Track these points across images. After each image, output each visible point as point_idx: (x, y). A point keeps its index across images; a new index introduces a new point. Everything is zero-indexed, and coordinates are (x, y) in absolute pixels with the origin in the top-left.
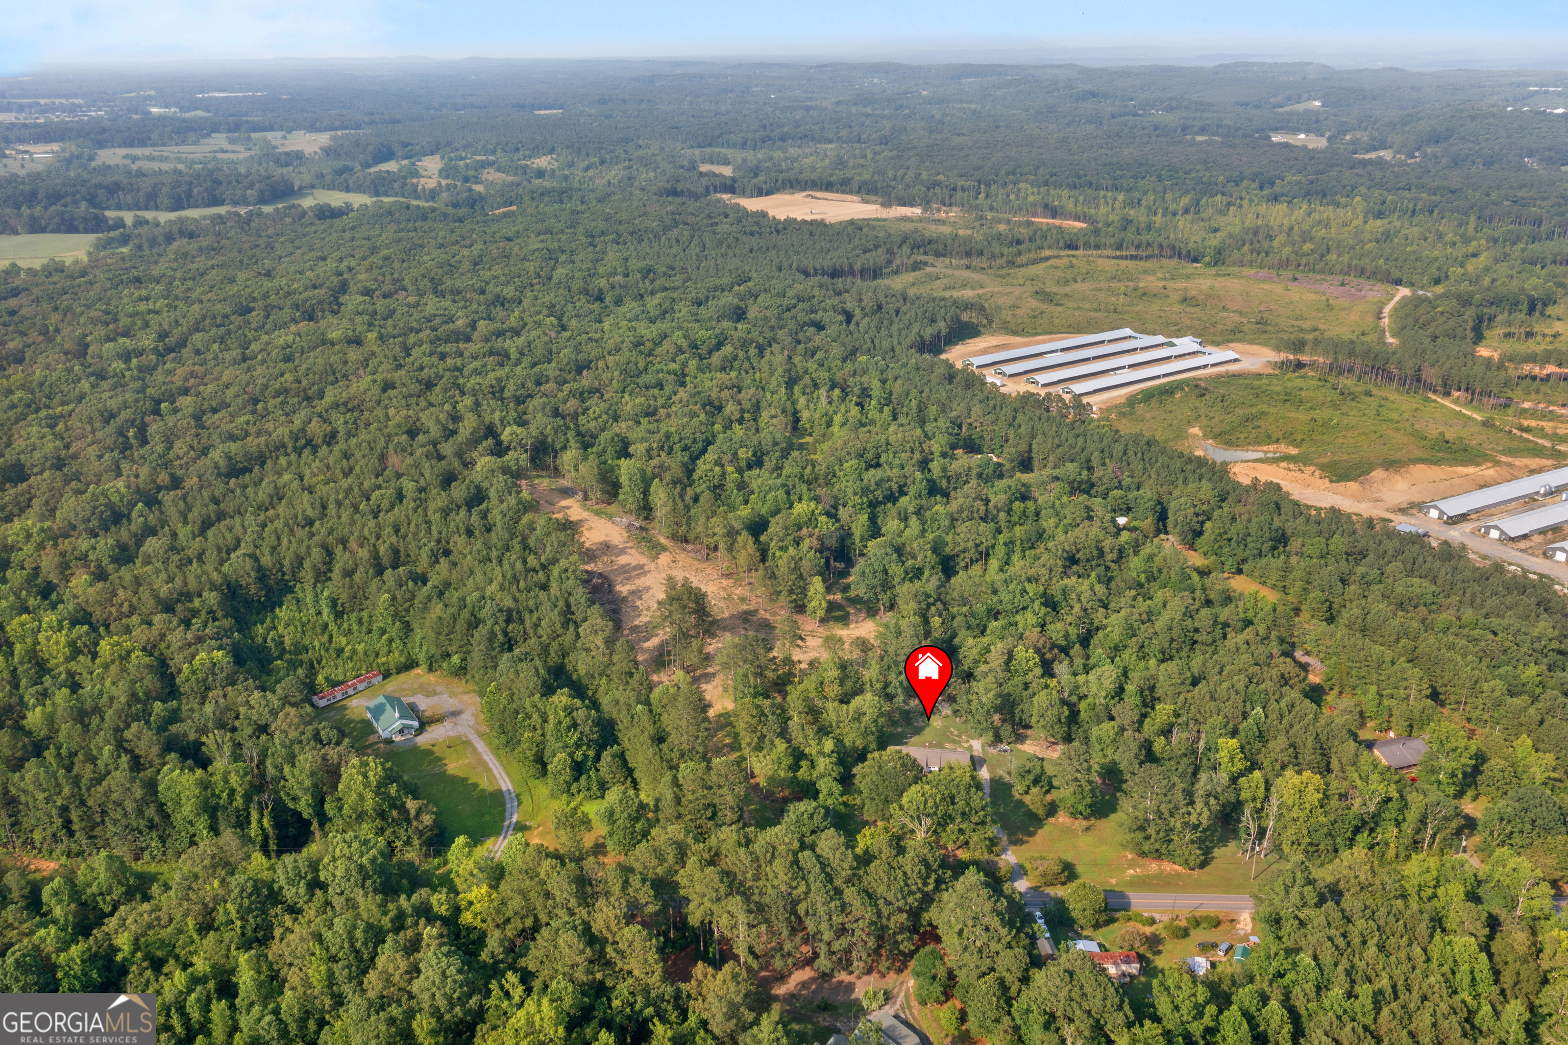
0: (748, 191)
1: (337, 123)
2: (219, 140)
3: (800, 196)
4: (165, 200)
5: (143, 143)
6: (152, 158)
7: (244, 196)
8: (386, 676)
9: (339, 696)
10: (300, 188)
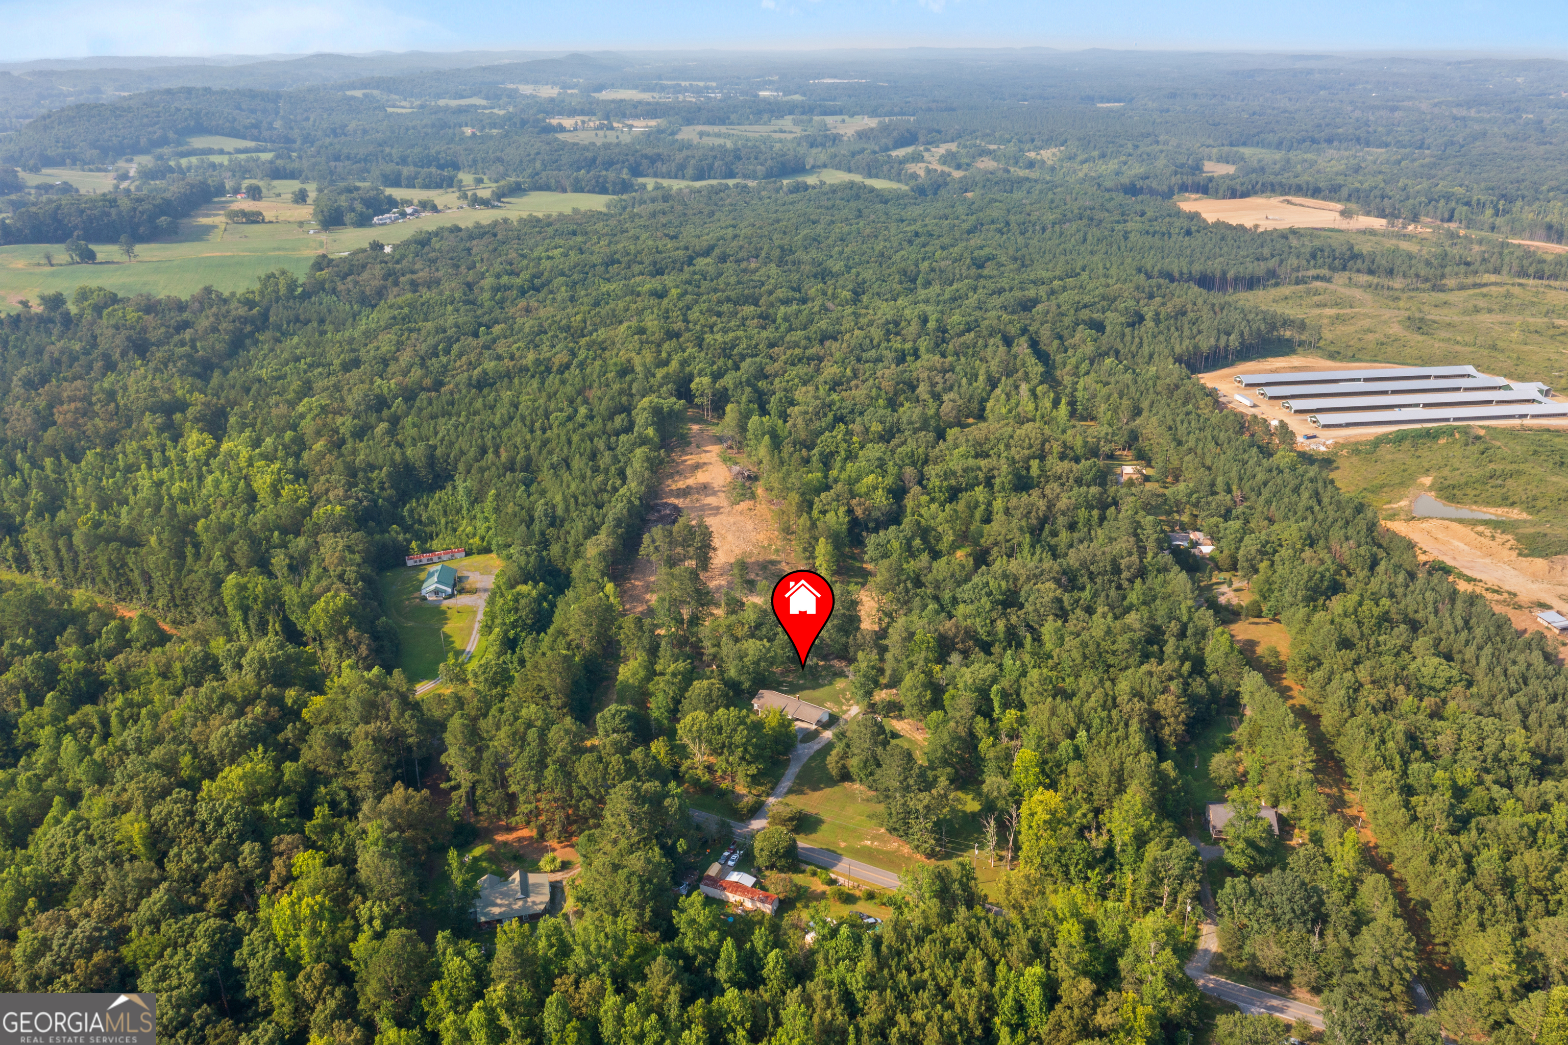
0: (1221, 192)
1: (896, 109)
2: (787, 122)
3: (1275, 201)
4: (690, 171)
5: (723, 122)
6: (718, 135)
7: (754, 171)
8: (468, 554)
9: (425, 561)
10: (813, 167)
